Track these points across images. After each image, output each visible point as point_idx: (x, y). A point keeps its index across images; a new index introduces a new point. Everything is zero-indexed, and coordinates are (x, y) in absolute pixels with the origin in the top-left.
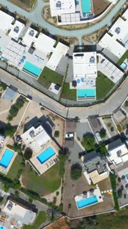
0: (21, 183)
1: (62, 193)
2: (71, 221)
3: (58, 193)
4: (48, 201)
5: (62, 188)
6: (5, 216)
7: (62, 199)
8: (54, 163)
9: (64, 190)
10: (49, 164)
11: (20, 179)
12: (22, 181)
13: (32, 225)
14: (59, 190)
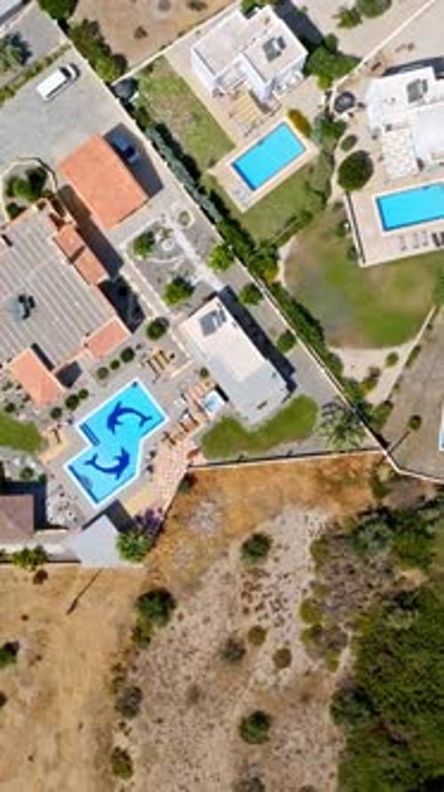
0: (281, 264)
1: (408, 364)
2: (396, 478)
3: (392, 359)
4: (347, 373)
5: (417, 349)
6: (172, 356)
7: (396, 386)
8: (432, 247)
9: (420, 356)
10: (409, 242)
11: (284, 251)
12: (289, 261)
13: (249, 430)
14: (404, 351)
